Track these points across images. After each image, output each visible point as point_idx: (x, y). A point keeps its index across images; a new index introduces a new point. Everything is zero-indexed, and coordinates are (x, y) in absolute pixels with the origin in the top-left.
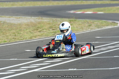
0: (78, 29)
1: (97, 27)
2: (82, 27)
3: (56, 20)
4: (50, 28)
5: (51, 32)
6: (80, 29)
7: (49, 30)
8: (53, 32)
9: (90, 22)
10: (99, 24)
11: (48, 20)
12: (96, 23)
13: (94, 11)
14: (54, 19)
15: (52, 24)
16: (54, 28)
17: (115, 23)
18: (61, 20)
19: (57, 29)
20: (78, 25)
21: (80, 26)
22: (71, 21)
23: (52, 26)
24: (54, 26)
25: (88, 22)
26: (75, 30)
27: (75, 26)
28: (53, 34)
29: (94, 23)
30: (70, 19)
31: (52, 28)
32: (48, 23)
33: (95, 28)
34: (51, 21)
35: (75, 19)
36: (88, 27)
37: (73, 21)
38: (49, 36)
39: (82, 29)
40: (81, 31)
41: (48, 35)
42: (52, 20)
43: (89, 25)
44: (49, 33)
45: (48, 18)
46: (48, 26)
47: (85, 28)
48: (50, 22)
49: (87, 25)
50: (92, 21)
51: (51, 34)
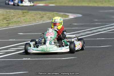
0: (31, 21)
1: (49, 18)
2: (34, 18)
3: (9, 11)
4: (4, 19)
5: (5, 23)
6: (33, 20)
7: (4, 21)
8: (7, 23)
9: (42, 14)
10: (51, 16)
11: (2, 12)
12: (48, 15)
13: (45, 4)
14: (8, 10)
15: (6, 15)
16: (8, 20)
17: (66, 15)
18: (15, 12)
19: (10, 20)
20: (30, 16)
21: (33, 17)
22: (24, 13)
23: (6, 17)
24: (8, 17)
25: (40, 14)
26: (28, 21)
27: (28, 18)
28: (7, 24)
29: (45, 15)
30: (23, 11)
31: (6, 19)
32: (2, 14)
33: (47, 19)
34: (5, 13)
35: (28, 11)
36: (41, 19)
37: (26, 13)
38: (4, 27)
39: (35, 20)
40: (34, 23)
41: (2, 26)
42: (6, 11)
43: (41, 16)
44: (3, 24)
45: (2, 10)
46: (3, 17)
47: (38, 19)
48: (3, 13)
49: (39, 17)
50: (44, 13)
51: (5, 25)
